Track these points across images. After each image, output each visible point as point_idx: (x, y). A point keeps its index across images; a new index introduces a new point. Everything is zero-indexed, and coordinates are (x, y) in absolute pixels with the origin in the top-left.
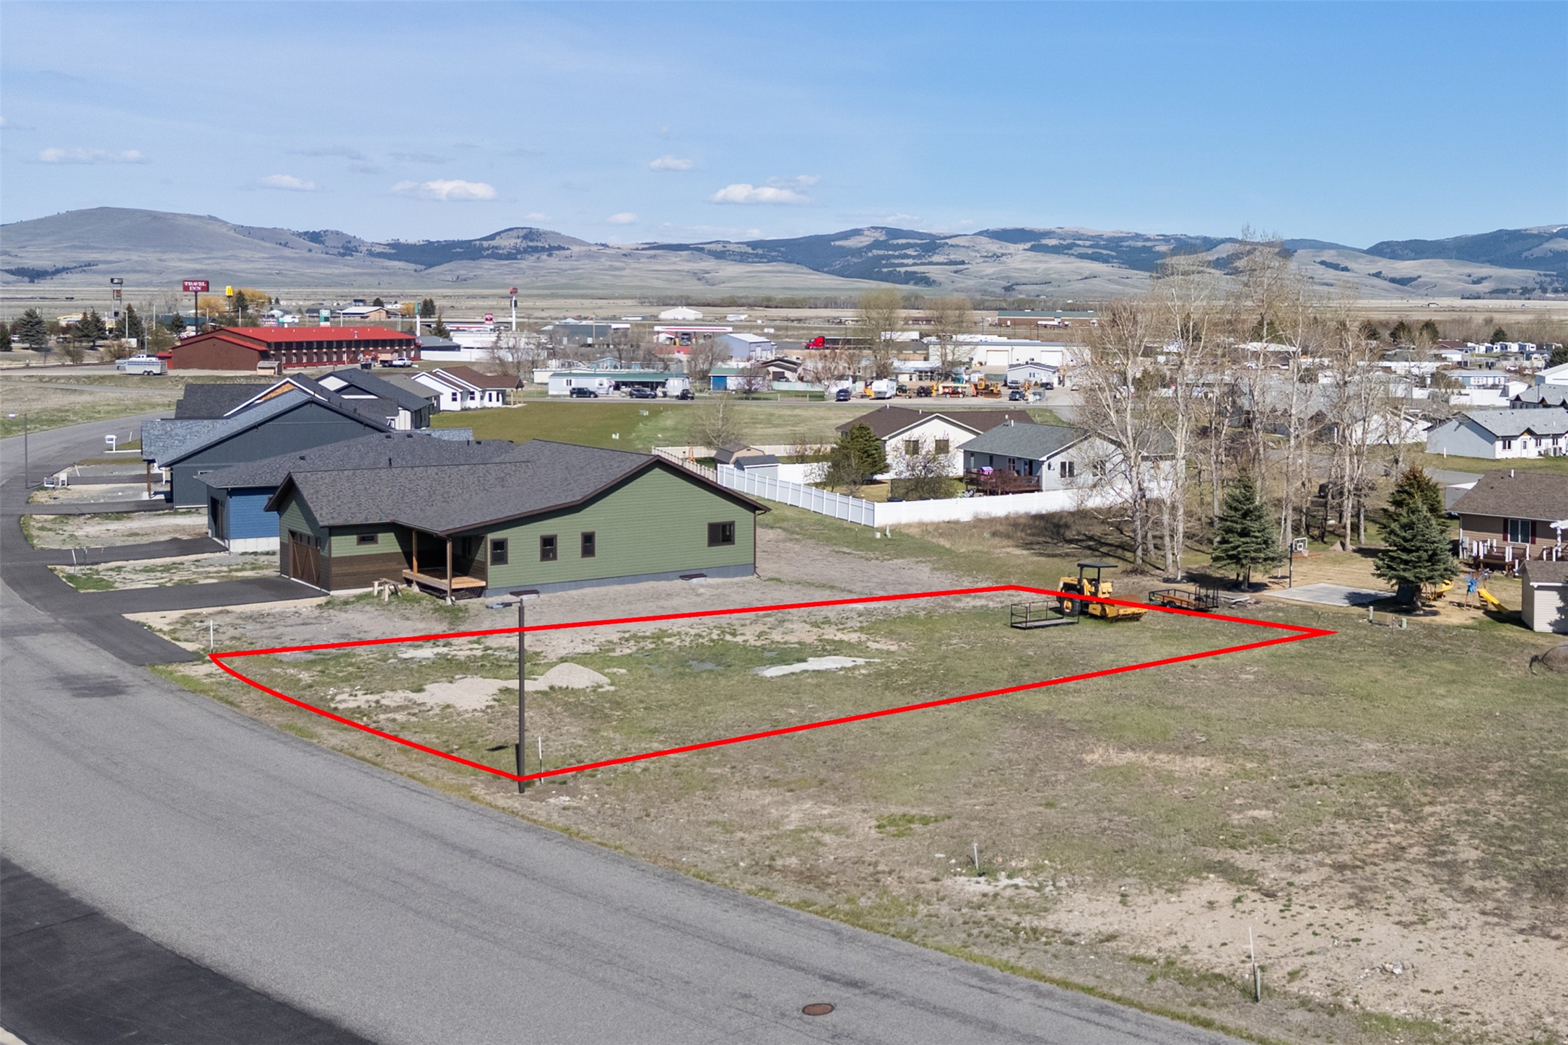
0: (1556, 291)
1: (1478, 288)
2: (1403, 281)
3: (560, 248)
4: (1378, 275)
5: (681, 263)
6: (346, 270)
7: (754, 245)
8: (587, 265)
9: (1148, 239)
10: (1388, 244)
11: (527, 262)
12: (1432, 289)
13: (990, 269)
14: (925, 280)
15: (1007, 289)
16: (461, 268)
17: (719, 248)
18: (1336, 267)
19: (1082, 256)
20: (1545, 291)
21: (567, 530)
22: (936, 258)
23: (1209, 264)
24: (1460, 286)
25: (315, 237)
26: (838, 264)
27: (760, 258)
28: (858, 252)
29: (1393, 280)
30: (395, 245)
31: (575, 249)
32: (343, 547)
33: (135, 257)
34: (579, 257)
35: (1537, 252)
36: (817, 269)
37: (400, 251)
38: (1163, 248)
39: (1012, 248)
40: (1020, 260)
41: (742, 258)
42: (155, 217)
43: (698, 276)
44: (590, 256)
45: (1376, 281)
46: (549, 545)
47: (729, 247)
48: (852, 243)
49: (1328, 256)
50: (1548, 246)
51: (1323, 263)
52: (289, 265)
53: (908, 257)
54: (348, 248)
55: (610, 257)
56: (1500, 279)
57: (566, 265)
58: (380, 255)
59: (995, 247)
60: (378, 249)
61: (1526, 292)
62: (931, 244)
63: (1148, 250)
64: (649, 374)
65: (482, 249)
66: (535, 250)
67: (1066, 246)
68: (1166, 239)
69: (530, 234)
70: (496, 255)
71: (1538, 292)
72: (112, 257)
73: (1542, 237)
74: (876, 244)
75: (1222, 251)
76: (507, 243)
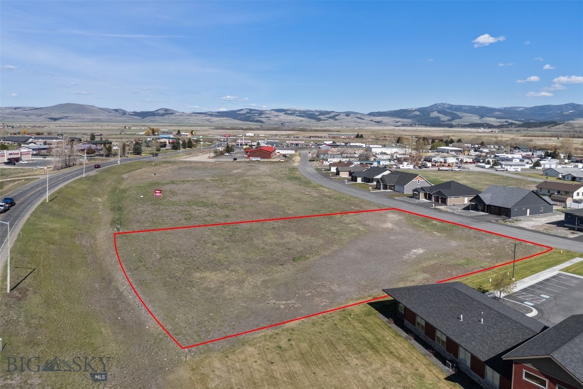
0: (418, 125)
1: (398, 124)
2: (378, 122)
3: (174, 113)
4: (372, 120)
5: (202, 117)
6: (125, 118)
7: (219, 113)
8: (181, 118)
9: (312, 111)
10: (372, 113)
11: (166, 117)
12: (386, 124)
13: (276, 119)
14: (261, 122)
15: (282, 124)
16: (152, 118)
17: (210, 113)
18: (361, 118)
19: (297, 116)
20: (416, 125)
22: (262, 116)
23: (329, 118)
24: (393, 123)
25: (116, 110)
26: (239, 118)
27: (220, 116)
28: (243, 114)
29: (375, 122)
30: (134, 112)
31: (177, 114)
33: (77, 115)
34: (179, 116)
35: (411, 115)
36: (235, 119)
37: (136, 114)
38: (317, 114)
39: (280, 114)
40: (283, 117)
41: (216, 116)
42: (80, 105)
44: (181, 115)
45: (372, 122)
47: (213, 113)
48: (241, 112)
49: (358, 116)
50: (414, 113)
51: (357, 117)
52: (112, 117)
53: (255, 116)
54: (124, 113)
55: (186, 116)
56: (402, 122)
57: (176, 117)
58: (132, 115)
59: (276, 113)
60: (130, 113)
61: (411, 125)
62: (261, 113)
63: (313, 114)
65: (155, 113)
66: (168, 114)
67: (293, 113)
68: (317, 111)
69: (166, 110)
70: (159, 115)
71: (414, 125)
72: (72, 115)
73: (411, 111)
74: (247, 113)
75: (332, 115)
76: (161, 112)
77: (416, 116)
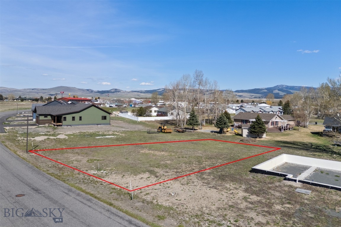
0: (264, 98)
1: (252, 97)
2: (240, 96)
3: (120, 91)
4: (236, 95)
5: (136, 93)
7: (146, 91)
8: (123, 94)
10: (238, 90)
11: (116, 93)
12: (245, 97)
16: (107, 94)
17: (141, 91)
18: (230, 94)
20: (262, 97)
21: (77, 116)
24: (249, 97)
25: (88, 90)
27: (146, 93)
28: (160, 92)
29: (239, 96)
30: (98, 91)
31: (122, 92)
32: (42, 118)
34: (122, 93)
35: (261, 92)
37: (99, 92)
41: (144, 93)
42: (68, 87)
43: (138, 95)
44: (124, 92)
46: (73, 118)
48: (159, 91)
50: (263, 91)
51: (228, 93)
54: (92, 91)
55: (126, 93)
56: (255, 96)
60: (96, 92)
61: (259, 98)
64: (120, 104)
65: (109, 92)
66: (116, 92)
69: (116, 90)
70: (111, 92)
71: (261, 98)
73: (262, 89)
74: (163, 91)
76: (113, 91)
77: (265, 92)
